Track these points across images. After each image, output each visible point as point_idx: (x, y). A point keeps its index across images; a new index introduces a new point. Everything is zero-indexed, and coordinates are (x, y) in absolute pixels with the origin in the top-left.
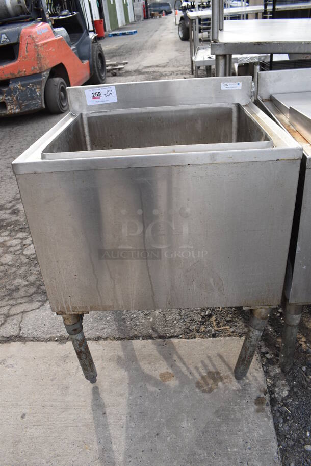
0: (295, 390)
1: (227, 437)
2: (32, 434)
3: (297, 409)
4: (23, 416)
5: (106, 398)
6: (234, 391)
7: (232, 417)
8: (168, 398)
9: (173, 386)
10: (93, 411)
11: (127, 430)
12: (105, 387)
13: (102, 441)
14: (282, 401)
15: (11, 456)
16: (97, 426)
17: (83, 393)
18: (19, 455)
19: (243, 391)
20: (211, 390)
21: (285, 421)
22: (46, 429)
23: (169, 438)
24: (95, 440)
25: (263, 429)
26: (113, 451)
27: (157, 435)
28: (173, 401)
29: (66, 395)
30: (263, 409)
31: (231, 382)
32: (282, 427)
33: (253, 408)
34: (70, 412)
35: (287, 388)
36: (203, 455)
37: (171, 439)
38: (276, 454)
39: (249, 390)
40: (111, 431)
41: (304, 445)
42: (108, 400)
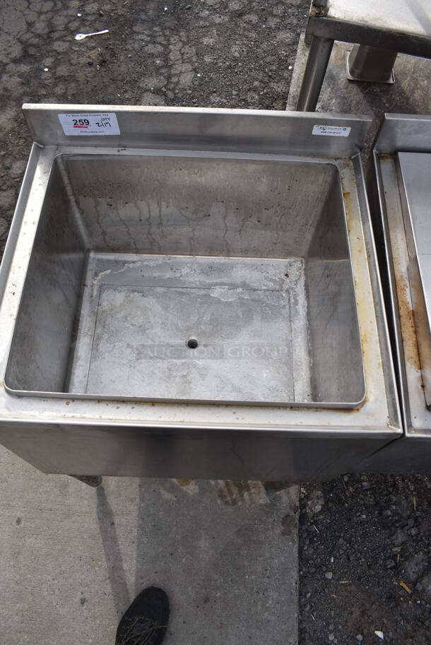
0: (330, 505)
1: (246, 563)
2: (32, 545)
3: (326, 528)
4: (19, 521)
5: (114, 503)
6: (261, 505)
7: (255, 538)
8: (185, 508)
9: (191, 493)
10: (99, 519)
11: (138, 546)
12: (112, 488)
13: (111, 558)
14: (312, 518)
15: (13, 570)
16: (105, 540)
17: (86, 494)
18: (21, 569)
19: (271, 507)
20: (234, 502)
21: (312, 542)
22: (48, 539)
23: (184, 560)
24: (104, 556)
25: (286, 555)
26: (124, 571)
27: (172, 554)
28: (191, 513)
29: (66, 496)
30: (290, 532)
31: (259, 493)
32: (307, 550)
33: (279, 529)
34: (73, 519)
35: (322, 502)
36: (219, 581)
37: (186, 560)
38: (294, 584)
39: (279, 505)
40: (121, 547)
41: (326, 572)
42: (116, 507)
